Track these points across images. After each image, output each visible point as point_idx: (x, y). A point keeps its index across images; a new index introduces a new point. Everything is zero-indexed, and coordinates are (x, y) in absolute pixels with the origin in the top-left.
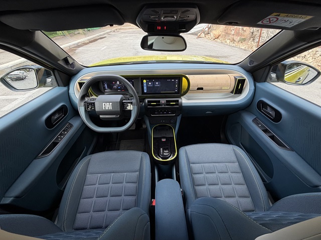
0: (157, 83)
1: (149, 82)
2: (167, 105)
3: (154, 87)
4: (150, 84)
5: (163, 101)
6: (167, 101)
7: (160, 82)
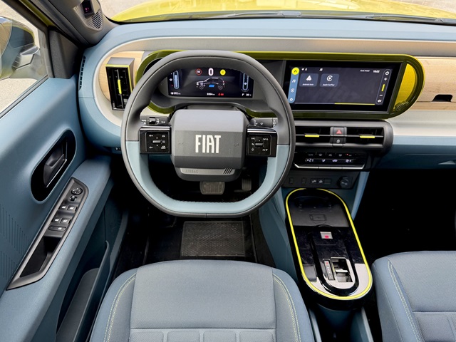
0: (329, 78)
1: (307, 73)
2: (349, 140)
3: (318, 87)
4: (309, 78)
5: (339, 129)
6: (350, 130)
7: (337, 76)
